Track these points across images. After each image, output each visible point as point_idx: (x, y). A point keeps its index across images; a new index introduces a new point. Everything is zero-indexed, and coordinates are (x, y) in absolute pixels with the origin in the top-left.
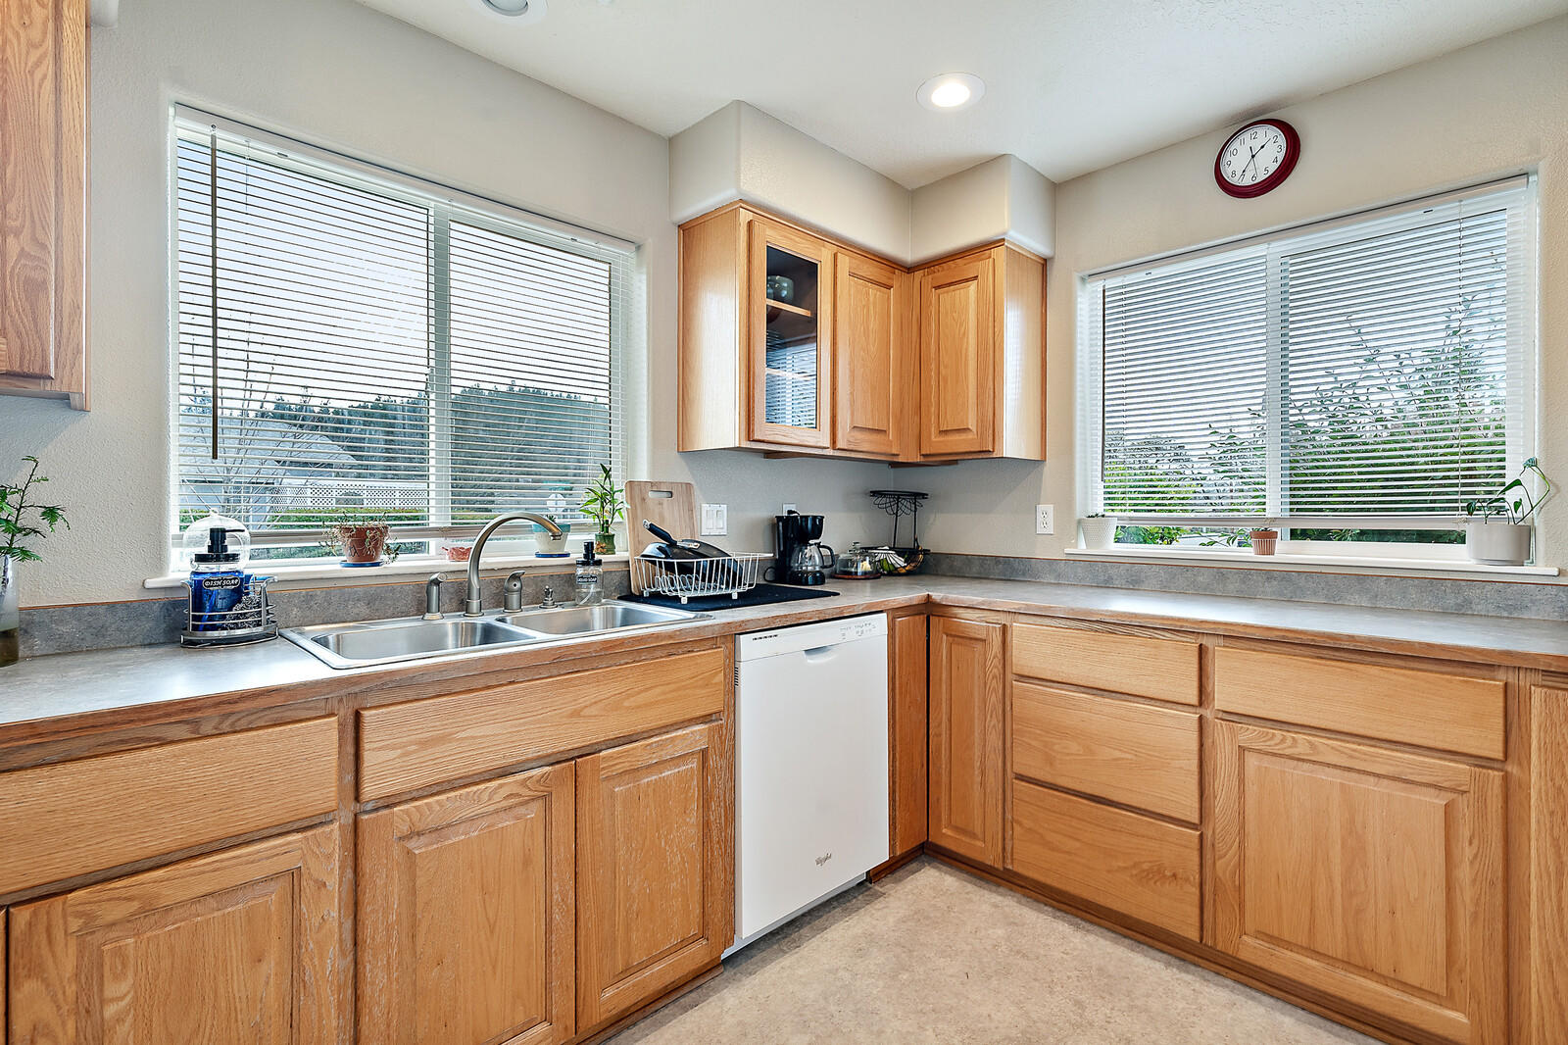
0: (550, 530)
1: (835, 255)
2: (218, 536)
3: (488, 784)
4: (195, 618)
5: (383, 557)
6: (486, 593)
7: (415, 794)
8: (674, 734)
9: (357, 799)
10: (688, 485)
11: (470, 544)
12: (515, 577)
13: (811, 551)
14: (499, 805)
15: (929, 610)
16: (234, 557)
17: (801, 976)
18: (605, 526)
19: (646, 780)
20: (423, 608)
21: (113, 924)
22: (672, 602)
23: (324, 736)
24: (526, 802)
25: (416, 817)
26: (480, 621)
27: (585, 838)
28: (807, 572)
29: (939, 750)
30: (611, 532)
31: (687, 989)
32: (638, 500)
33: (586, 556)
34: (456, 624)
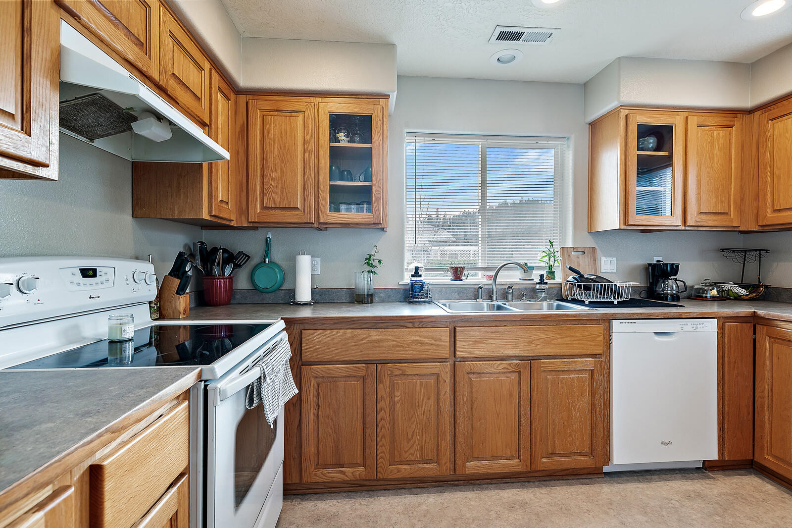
0: (523, 269)
1: (687, 118)
2: (417, 269)
3: (497, 362)
4: (412, 294)
5: (463, 278)
6: (499, 293)
7: (472, 359)
8: (576, 360)
9: (455, 357)
10: (594, 249)
11: (493, 273)
12: (510, 287)
13: (670, 283)
14: (501, 371)
15: (755, 321)
16: (420, 276)
17: (648, 494)
18: (551, 267)
19: (562, 376)
20: (476, 297)
21: (396, 375)
22: (582, 303)
23: (445, 333)
24: (510, 372)
25: (472, 367)
26: (496, 304)
27: (535, 393)
28: (668, 294)
29: (762, 407)
30: (553, 270)
31: (584, 477)
32: (566, 256)
33: (540, 280)
34: (488, 304)
